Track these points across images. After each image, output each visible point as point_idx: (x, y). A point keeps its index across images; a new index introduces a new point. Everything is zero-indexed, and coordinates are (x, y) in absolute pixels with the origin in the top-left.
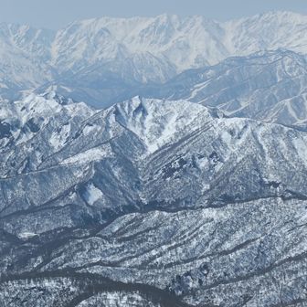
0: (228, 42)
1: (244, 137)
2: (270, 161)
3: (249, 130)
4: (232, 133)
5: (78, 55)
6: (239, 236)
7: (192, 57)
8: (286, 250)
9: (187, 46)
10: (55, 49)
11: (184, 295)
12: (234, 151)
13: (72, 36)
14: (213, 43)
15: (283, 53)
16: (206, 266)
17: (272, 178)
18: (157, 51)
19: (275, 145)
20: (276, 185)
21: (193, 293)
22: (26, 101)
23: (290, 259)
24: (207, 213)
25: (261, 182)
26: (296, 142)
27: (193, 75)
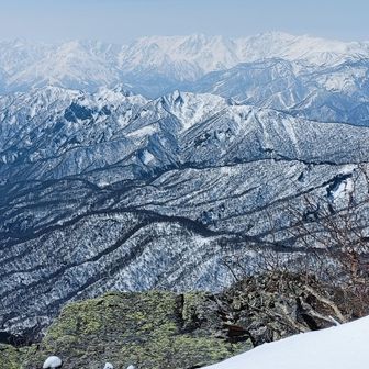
0: (239, 53)
1: (249, 118)
2: (267, 135)
3: (252, 114)
4: (241, 115)
5: (136, 62)
6: (246, 185)
7: (214, 64)
8: (277, 194)
9: (211, 56)
10: (121, 58)
11: (208, 224)
12: (243, 127)
13: (132, 49)
14: (228, 54)
15: (277, 60)
16: (223, 206)
17: (268, 146)
18: (190, 59)
19: (270, 124)
20: (270, 151)
21: (214, 223)
22: (102, 93)
23: (279, 200)
24: (224, 170)
25: (261, 149)
26: (284, 122)
27: (215, 76)
